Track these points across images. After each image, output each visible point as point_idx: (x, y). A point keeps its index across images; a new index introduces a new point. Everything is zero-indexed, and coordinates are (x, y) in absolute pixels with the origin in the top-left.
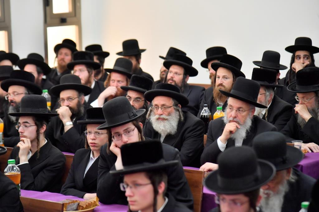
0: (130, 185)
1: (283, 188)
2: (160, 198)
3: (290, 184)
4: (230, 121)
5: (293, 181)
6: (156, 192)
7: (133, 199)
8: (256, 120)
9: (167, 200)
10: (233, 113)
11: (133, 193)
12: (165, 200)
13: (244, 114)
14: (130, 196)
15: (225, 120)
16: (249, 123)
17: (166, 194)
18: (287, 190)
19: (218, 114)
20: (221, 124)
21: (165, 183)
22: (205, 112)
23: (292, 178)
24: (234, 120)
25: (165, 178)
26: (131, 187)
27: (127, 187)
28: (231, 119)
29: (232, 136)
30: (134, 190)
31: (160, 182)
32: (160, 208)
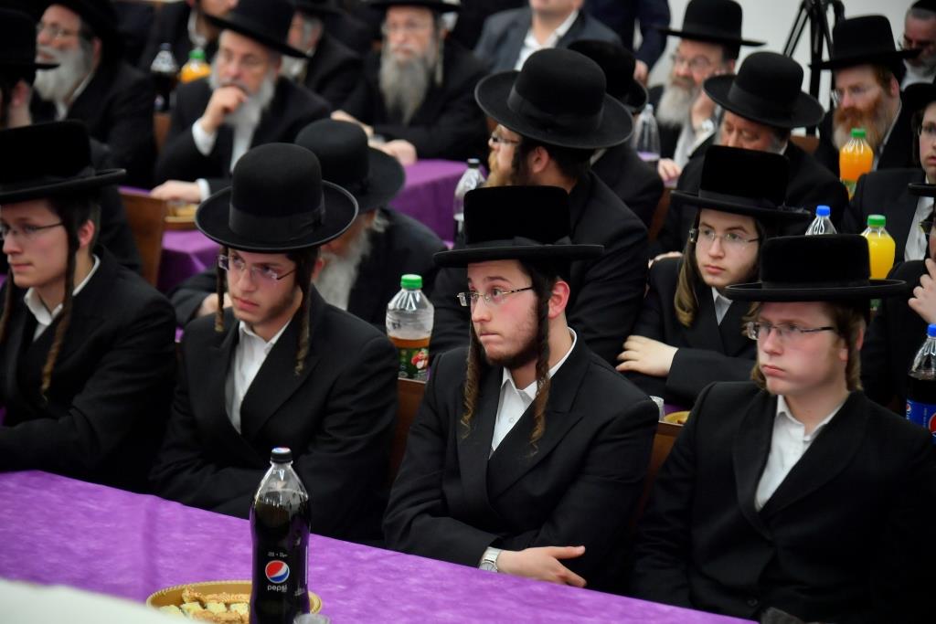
0: (14, 227)
1: (359, 248)
2: (82, 258)
3: (374, 237)
4: (225, 86)
5: (381, 230)
6: (73, 245)
7: (22, 259)
8: (283, 86)
9: (98, 262)
10: (233, 68)
11: (19, 245)
12: (94, 261)
13: (258, 70)
14: (14, 253)
15: (213, 82)
16: (268, 91)
17: (96, 249)
18: (367, 253)
19: (194, 69)
20: (202, 92)
21: (94, 222)
22: (163, 63)
23: (378, 223)
24: (235, 82)
25: (96, 211)
26: (15, 233)
27: (6, 233)
28: (227, 80)
29: (230, 120)
30: (21, 238)
31: (83, 221)
32: (80, 283)
